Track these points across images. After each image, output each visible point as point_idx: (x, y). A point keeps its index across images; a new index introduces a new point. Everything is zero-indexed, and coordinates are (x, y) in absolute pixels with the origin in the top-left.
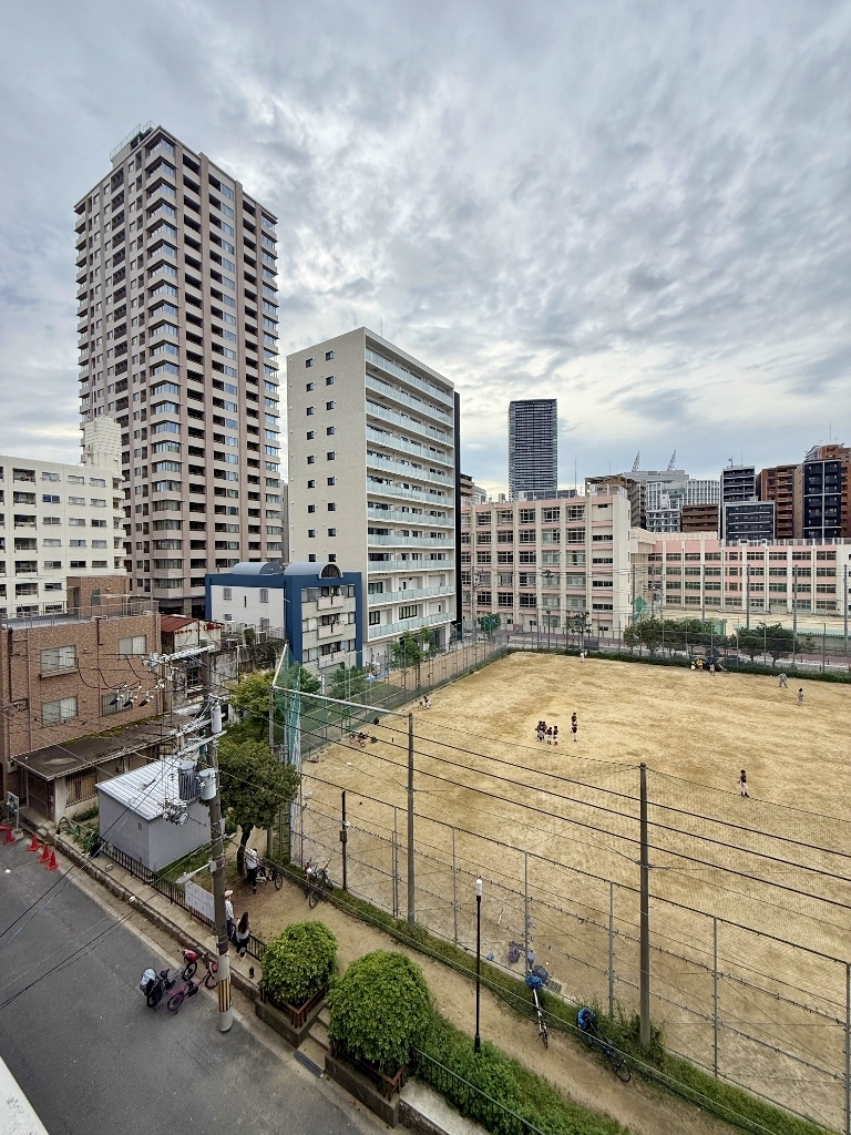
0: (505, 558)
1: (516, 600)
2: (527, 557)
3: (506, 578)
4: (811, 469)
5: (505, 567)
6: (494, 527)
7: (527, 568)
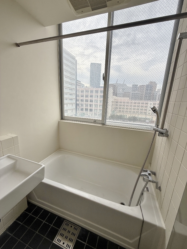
0: (87, 101)
1: (89, 110)
2: (91, 101)
3: (87, 105)
4: (147, 86)
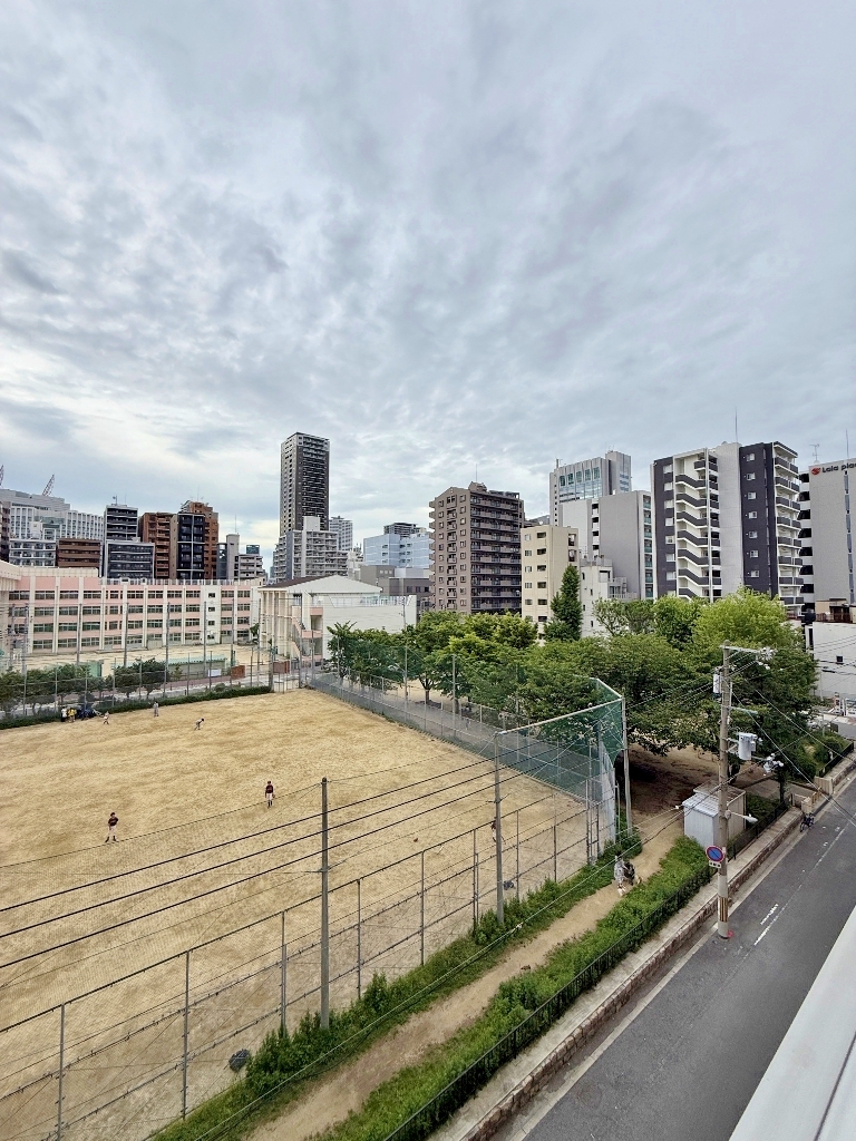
4: (184, 520)
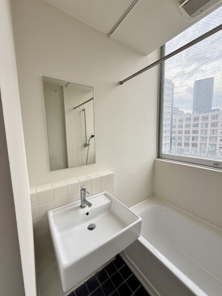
0: (187, 132)
1: (190, 145)
2: (195, 132)
3: (188, 138)
5: (187, 135)
6: (184, 123)
7: (195, 135)
